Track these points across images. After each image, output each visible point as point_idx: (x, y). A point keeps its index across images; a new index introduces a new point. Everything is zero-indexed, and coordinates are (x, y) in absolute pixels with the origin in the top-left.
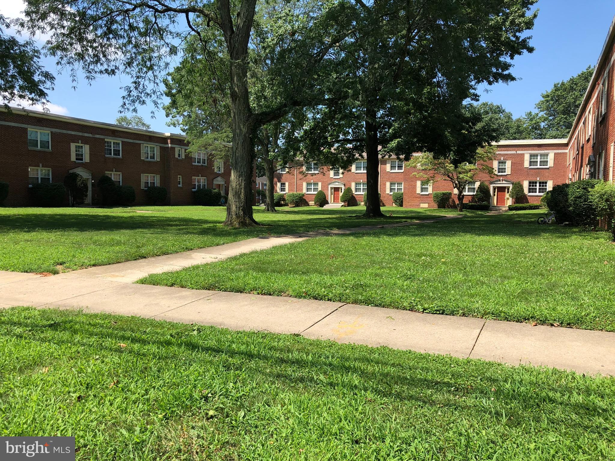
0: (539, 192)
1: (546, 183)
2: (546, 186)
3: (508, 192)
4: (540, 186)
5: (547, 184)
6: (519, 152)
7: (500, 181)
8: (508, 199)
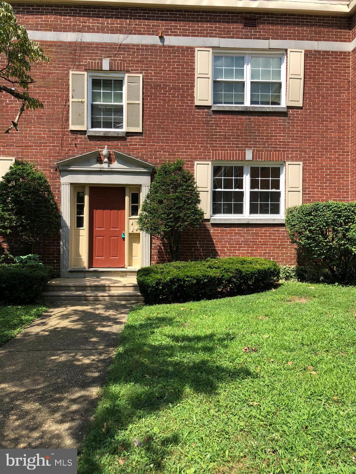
0: (253, 210)
1: (276, 172)
2: (276, 185)
3: (134, 210)
4: (254, 184)
5: (282, 178)
6: (171, 41)
7: (100, 161)
8: (135, 237)
